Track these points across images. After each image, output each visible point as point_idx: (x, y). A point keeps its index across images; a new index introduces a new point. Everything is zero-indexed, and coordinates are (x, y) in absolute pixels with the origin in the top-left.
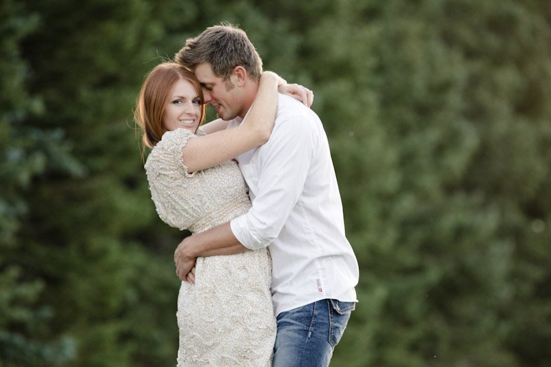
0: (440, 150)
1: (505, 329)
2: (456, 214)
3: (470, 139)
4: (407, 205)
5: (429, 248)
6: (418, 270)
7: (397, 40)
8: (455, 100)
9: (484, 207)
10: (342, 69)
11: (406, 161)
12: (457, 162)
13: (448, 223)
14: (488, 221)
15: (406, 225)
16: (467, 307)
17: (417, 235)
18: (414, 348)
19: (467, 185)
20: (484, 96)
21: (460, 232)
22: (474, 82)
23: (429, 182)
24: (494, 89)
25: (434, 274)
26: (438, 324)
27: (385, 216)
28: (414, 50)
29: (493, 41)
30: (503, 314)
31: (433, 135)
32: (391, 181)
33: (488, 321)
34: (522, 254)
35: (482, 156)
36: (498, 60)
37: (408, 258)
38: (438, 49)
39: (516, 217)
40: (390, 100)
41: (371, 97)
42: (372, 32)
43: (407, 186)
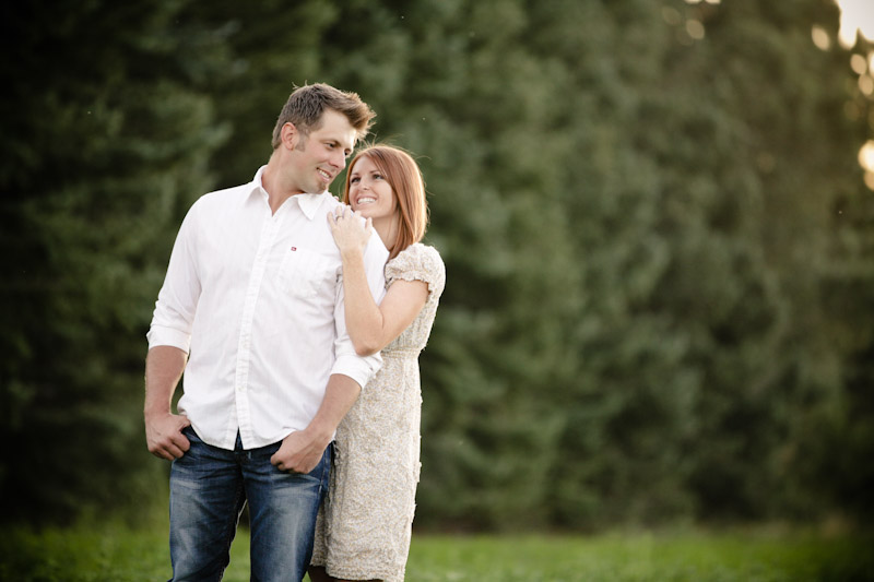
0: (629, 267)
1: (689, 466)
2: (641, 337)
3: (659, 254)
4: (590, 328)
5: (611, 374)
6: (595, 398)
7: (586, 149)
8: (646, 213)
9: (672, 330)
10: (529, 182)
11: (592, 281)
12: (644, 281)
13: (632, 346)
14: (675, 348)
15: (591, 349)
16: (648, 440)
17: (598, 362)
18: (589, 482)
19: (650, 306)
20: (676, 207)
21: (645, 359)
22: (667, 192)
23: (615, 303)
24: (687, 200)
25: (615, 402)
26: (614, 456)
27: (566, 339)
28: (604, 159)
29: (688, 148)
30: (687, 448)
31: (620, 251)
32: (575, 302)
33: (669, 457)
34: (711, 382)
35: (671, 274)
36: (692, 168)
37: (588, 383)
38: (630, 160)
39: (704, 342)
40: (579, 213)
41: (558, 215)
42: (563, 143)
43: (593, 307)
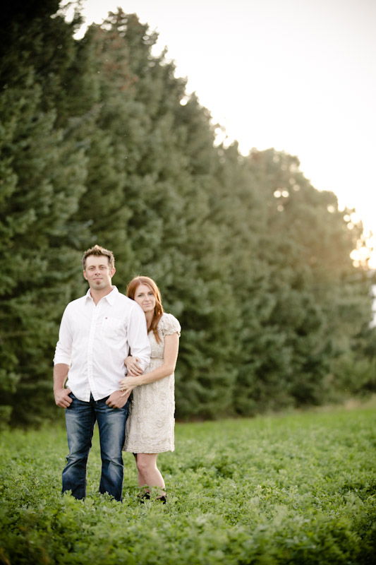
0: (259, 307)
1: (290, 386)
2: (268, 335)
3: (272, 303)
4: (246, 333)
5: (256, 351)
6: (251, 361)
7: (239, 261)
8: (265, 285)
9: (279, 332)
10: (216, 276)
11: (245, 313)
12: (267, 312)
13: (263, 340)
14: (281, 338)
15: (246, 342)
16: (273, 377)
17: (250, 346)
18: (250, 396)
19: (271, 322)
20: (277, 281)
21: (269, 343)
22: (273, 275)
23: (255, 322)
24: (282, 279)
25: (258, 364)
26: (260, 385)
27: (236, 338)
28: (246, 264)
29: (281, 257)
30: (289, 379)
31: (256, 301)
32: (239, 324)
33: (282, 382)
34: (297, 352)
35: (278, 308)
36: (283, 265)
37: (247, 357)
38: (257, 262)
39: (294, 336)
40: (236, 287)
41: (229, 287)
42: (229, 259)
43: (246, 325)
